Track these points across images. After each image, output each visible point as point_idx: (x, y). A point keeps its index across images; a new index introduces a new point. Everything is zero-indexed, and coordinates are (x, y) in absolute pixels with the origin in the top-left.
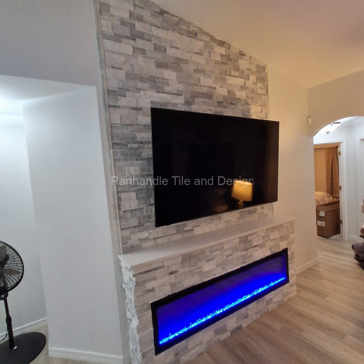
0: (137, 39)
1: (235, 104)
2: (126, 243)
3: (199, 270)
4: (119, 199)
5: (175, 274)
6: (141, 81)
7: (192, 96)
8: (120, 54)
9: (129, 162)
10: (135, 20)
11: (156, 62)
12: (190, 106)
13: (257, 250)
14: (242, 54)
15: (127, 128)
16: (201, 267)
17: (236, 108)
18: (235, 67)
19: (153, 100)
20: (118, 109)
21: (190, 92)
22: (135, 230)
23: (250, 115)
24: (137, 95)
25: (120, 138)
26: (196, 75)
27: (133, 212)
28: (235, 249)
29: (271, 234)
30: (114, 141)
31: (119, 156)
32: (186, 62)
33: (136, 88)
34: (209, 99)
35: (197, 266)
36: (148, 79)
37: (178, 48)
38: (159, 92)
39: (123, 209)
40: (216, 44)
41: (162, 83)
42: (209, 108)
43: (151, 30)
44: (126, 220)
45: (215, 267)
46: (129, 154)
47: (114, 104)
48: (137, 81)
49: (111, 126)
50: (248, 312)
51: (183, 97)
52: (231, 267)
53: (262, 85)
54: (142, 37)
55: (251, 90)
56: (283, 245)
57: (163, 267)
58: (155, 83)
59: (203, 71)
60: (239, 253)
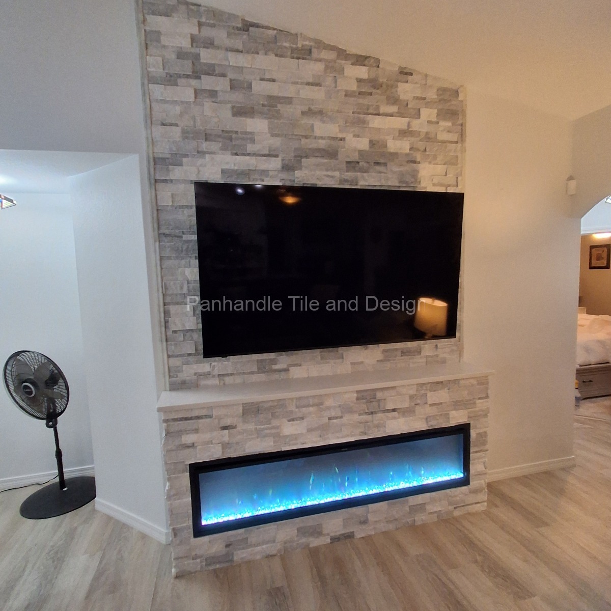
0: (202, 76)
1: (385, 164)
2: (175, 376)
3: (273, 431)
4: (166, 313)
5: (231, 430)
6: (206, 140)
7: (295, 156)
8: (175, 102)
9: (183, 262)
10: (200, 47)
11: (233, 107)
12: (292, 173)
13: (394, 418)
14: (406, 74)
15: (183, 211)
16: (277, 427)
17: (385, 171)
18: (388, 98)
19: (226, 167)
20: (170, 185)
21: (293, 149)
22: (189, 359)
23: (418, 181)
24: (200, 161)
25: (171, 227)
26: (306, 121)
27: (188, 334)
28: (347, 409)
29: (429, 394)
30: (161, 231)
31: (167, 253)
32: (289, 100)
33: (198, 152)
34: (331, 158)
35: (270, 424)
36: (219, 136)
37: (274, 81)
38: (236, 154)
39: (173, 327)
40: (350, 62)
41: (243, 139)
42: (329, 173)
43: (227, 59)
44: (176, 345)
45: (304, 431)
46: (184, 249)
47: (163, 178)
48: (201, 141)
49: (157, 210)
50: (369, 515)
51: (280, 159)
52: (338, 438)
53: (450, 124)
54: (210, 70)
55: (423, 135)
56: (457, 418)
57: (210, 417)
58: (231, 139)
59: (321, 112)
60: (356, 417)
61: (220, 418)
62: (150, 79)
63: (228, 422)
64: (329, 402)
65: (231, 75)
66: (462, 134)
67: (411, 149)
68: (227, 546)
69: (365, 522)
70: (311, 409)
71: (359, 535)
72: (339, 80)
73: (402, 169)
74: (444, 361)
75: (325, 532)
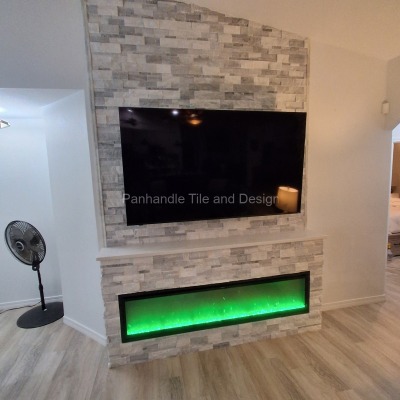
0: (126, 36)
1: (252, 94)
2: (111, 238)
3: (174, 275)
4: (104, 196)
5: (146, 273)
6: (129, 79)
7: (190, 90)
8: (107, 54)
9: (115, 162)
10: (124, 16)
11: (147, 56)
12: (188, 101)
13: (257, 267)
14: (267, 30)
16: (176, 272)
17: (252, 99)
18: (254, 48)
19: (142, 97)
21: (188, 85)
22: (120, 227)
24: (125, 94)
25: (106, 138)
26: (197, 65)
27: (118, 210)
28: (224, 261)
29: (281, 251)
30: (100, 142)
31: (104, 156)
32: (185, 51)
33: (124, 88)
34: (214, 90)
35: (172, 270)
36: (138, 77)
37: (175, 37)
38: (150, 89)
39: (108, 206)
40: (228, 23)
41: (154, 78)
42: (214, 101)
43: (143, 24)
44: (110, 217)
45: (195, 275)
46: (115, 153)
47: (101, 106)
48: (126, 80)
49: (97, 127)
50: (239, 331)
51: (179, 91)
52: (218, 280)
53: (298, 65)
54: (132, 32)
55: (278, 73)
56: (301, 267)
57: (132, 264)
58: (146, 79)
59: (207, 59)
60: (230, 266)
61: (138, 266)
62: (91, 38)
63: (144, 268)
64: (212, 256)
65: (146, 34)
66: (307, 72)
67: (271, 83)
68: (144, 349)
69: (236, 336)
70: (199, 260)
71: (232, 344)
72: (220, 36)
73: (264, 97)
74: (293, 229)
75: (210, 341)
